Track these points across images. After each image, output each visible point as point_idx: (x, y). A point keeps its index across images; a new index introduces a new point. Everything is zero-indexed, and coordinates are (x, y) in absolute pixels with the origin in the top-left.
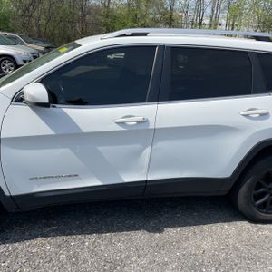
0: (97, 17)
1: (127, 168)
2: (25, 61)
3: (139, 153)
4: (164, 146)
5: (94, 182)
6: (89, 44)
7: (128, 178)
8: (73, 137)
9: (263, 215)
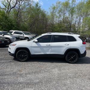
0: (50, 27)
1: (47, 52)
2: (31, 39)
3: (49, 49)
4: (53, 49)
5: (43, 53)
6: (43, 35)
7: (48, 53)
8: (40, 47)
9: (70, 62)
